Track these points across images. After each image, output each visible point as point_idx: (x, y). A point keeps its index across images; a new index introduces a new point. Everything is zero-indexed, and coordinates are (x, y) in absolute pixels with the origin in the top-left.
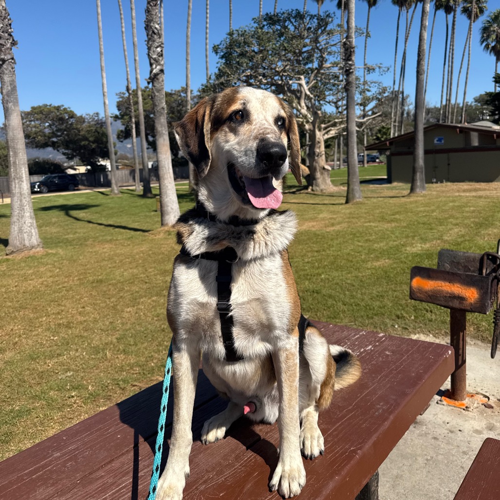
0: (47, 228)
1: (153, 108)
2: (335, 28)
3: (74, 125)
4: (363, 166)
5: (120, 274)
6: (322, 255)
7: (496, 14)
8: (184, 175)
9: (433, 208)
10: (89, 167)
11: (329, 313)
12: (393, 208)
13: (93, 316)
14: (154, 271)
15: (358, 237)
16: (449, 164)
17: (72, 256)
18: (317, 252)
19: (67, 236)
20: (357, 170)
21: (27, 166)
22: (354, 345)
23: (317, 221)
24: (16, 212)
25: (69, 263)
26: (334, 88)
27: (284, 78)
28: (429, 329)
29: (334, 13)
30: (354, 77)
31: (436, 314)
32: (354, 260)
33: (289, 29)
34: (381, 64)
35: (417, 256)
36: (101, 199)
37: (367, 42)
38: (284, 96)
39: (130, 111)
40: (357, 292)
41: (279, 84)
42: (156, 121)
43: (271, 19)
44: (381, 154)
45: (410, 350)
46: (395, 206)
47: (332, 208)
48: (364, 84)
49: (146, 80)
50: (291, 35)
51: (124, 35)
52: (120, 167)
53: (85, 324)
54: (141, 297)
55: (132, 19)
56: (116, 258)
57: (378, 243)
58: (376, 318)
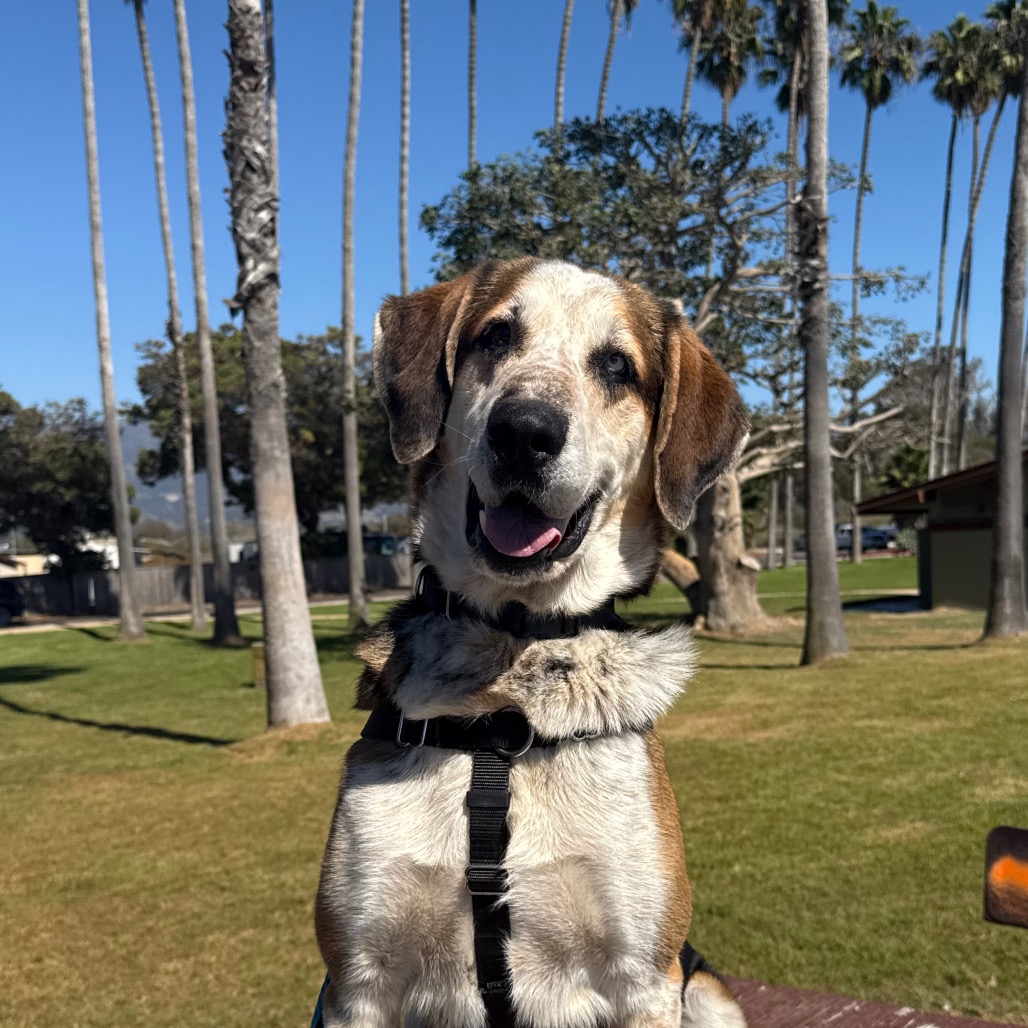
1: (248, 385)
2: (771, 163)
3: (13, 436)
4: (852, 560)
5: (144, 865)
6: (735, 809)
8: (334, 582)
10: (54, 559)
11: (754, 972)
12: (936, 678)
13: (66, 984)
14: (245, 856)
15: (836, 759)
17: (4, 814)
18: (719, 799)
20: (835, 570)
23: (719, 715)
26: (769, 336)
29: (769, 121)
30: (825, 304)
32: (826, 823)
33: (638, 165)
34: (901, 268)
35: (1004, 811)
36: (89, 652)
37: (863, 207)
39: (178, 396)
40: (833, 912)
42: (255, 423)
43: (590, 136)
44: (901, 526)
46: (942, 671)
47: (763, 678)
48: (853, 327)
49: (226, 302)
50: (647, 181)
51: (162, 174)
52: (145, 559)
53: (45, 1006)
54: (209, 929)
55: (186, 129)
56: (134, 819)
57: (894, 775)
58: (888, 983)
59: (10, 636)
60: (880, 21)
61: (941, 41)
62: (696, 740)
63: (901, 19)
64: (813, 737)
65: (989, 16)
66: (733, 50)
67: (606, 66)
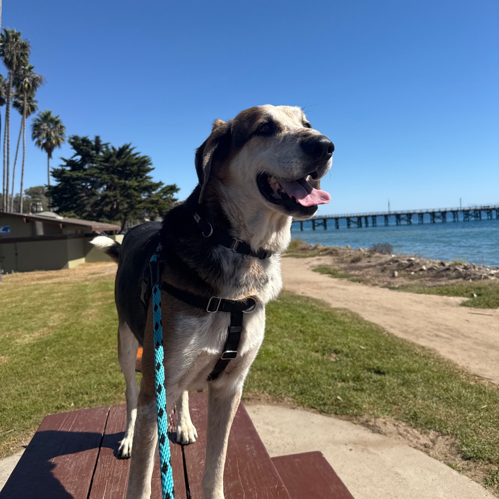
7: (45, 114)
16: (16, 254)
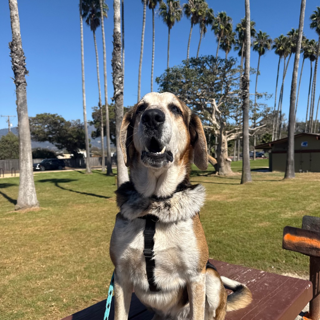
0: (43, 194)
1: (115, 117)
2: (236, 68)
3: (64, 128)
4: (253, 159)
5: (88, 225)
6: (224, 217)
9: (299, 188)
10: (72, 155)
11: (227, 257)
12: (273, 188)
13: (69, 252)
14: (111, 224)
15: (248, 206)
17: (58, 212)
18: (220, 215)
19: (55, 200)
20: (249, 162)
21: (31, 152)
22: (243, 278)
23: (221, 195)
24: (23, 182)
25: (56, 217)
26: (235, 107)
27: (202, 100)
28: (295, 270)
29: (236, 58)
30: (248, 100)
31: (300, 260)
32: (245, 221)
33: (206, 68)
34: (266, 93)
35: (288, 220)
36: (79, 176)
37: (258, 78)
38: (202, 111)
39: (101, 119)
40: (246, 243)
41: (198, 104)
42: (117, 125)
43: (195, 62)
44: (265, 152)
45: (281, 283)
46: (274, 186)
47: (231, 186)
48: (255, 106)
49: (111, 98)
50: (207, 72)
51: (98, 69)
52: (92, 155)
53: (64, 257)
54: (102, 241)
55: (104, 59)
56: (87, 215)
57: (262, 211)
58: (259, 261)
59: (62, 172)
60: (262, 36)
61: (277, 41)
62: (215, 201)
63: (267, 35)
64: (243, 201)
65: (288, 35)
66: (229, 42)
67: (199, 46)
